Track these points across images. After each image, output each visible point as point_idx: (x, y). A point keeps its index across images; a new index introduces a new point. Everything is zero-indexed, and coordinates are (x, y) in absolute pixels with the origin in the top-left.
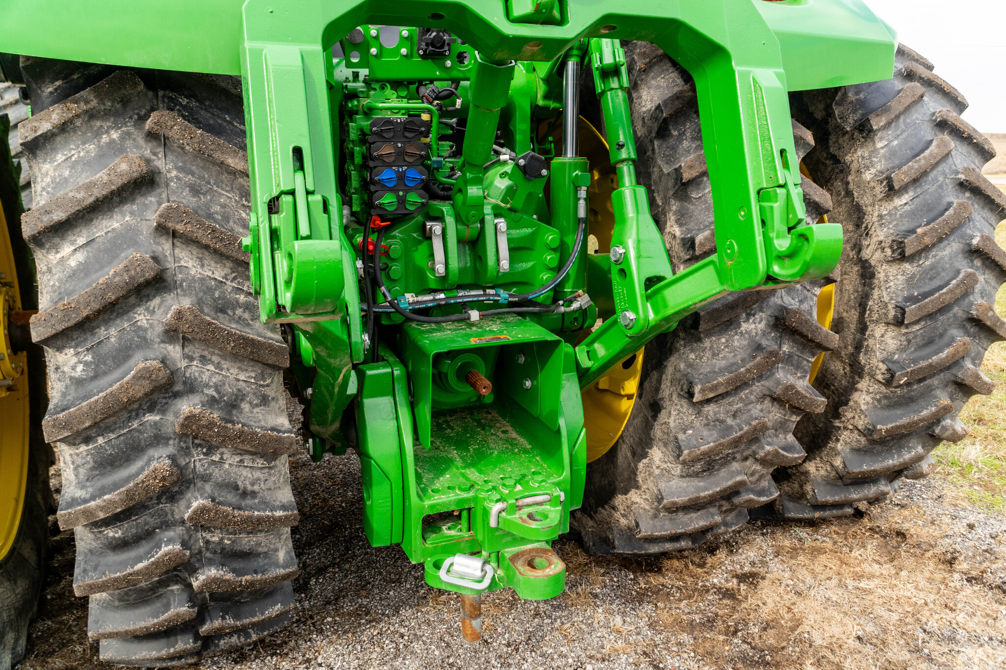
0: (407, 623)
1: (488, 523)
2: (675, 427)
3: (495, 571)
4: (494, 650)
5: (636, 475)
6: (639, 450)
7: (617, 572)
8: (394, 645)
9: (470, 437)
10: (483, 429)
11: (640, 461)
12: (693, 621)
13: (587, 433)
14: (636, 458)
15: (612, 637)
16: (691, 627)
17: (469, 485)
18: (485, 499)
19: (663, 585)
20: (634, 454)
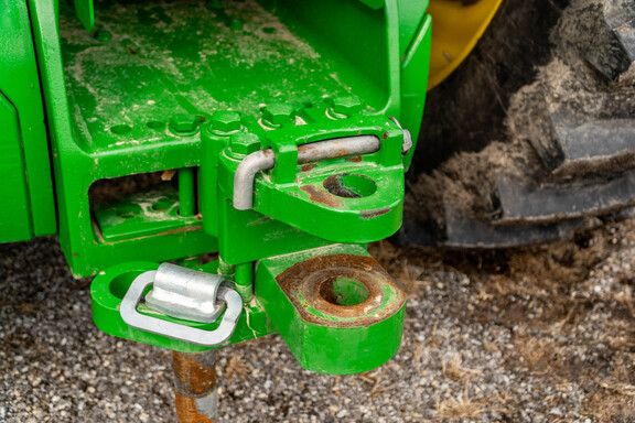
0: (97, 362)
1: (230, 201)
2: (614, 14)
3: (246, 303)
4: (246, 410)
5: (503, 116)
6: (517, 69)
7: (441, 273)
8: (69, 404)
9: (202, 37)
10: (229, 24)
11: (516, 89)
12: (574, 357)
13: (435, 24)
14: (508, 85)
15: (445, 386)
16: (572, 368)
17: (192, 118)
18: (222, 145)
19: (516, 296)
20: (504, 77)
